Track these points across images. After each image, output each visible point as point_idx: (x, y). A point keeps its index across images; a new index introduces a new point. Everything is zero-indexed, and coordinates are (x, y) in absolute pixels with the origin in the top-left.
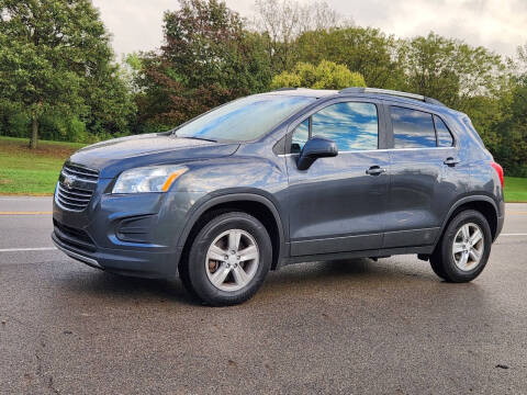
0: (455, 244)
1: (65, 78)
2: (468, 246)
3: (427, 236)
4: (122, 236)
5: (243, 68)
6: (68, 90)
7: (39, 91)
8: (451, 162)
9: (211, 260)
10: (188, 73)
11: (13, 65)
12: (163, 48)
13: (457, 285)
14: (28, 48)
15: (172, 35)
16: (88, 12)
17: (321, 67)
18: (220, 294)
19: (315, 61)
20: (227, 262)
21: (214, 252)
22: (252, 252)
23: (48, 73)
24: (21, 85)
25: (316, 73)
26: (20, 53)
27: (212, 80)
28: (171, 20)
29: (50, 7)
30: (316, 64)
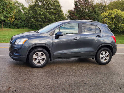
0: (100, 56)
1: (51, 17)
2: (105, 56)
3: (92, 54)
4: (16, 53)
5: (92, 12)
6: (52, 19)
7: (46, 20)
8: (99, 36)
9: (34, 58)
10: (79, 14)
11: (41, 15)
12: (74, 9)
13: (102, 65)
14: (44, 11)
15: (76, 6)
16: (57, 2)
17: (113, 11)
18: (36, 65)
19: (112, 9)
20: (38, 59)
21: (35, 56)
22: (44, 57)
23: (48, 16)
24: (42, 19)
25: (112, 12)
26: (42, 12)
27: (85, 16)
28: (76, 2)
29: (49, 1)
30: (112, 10)
